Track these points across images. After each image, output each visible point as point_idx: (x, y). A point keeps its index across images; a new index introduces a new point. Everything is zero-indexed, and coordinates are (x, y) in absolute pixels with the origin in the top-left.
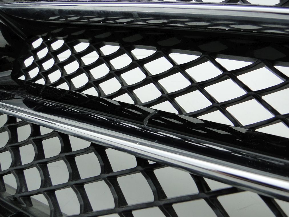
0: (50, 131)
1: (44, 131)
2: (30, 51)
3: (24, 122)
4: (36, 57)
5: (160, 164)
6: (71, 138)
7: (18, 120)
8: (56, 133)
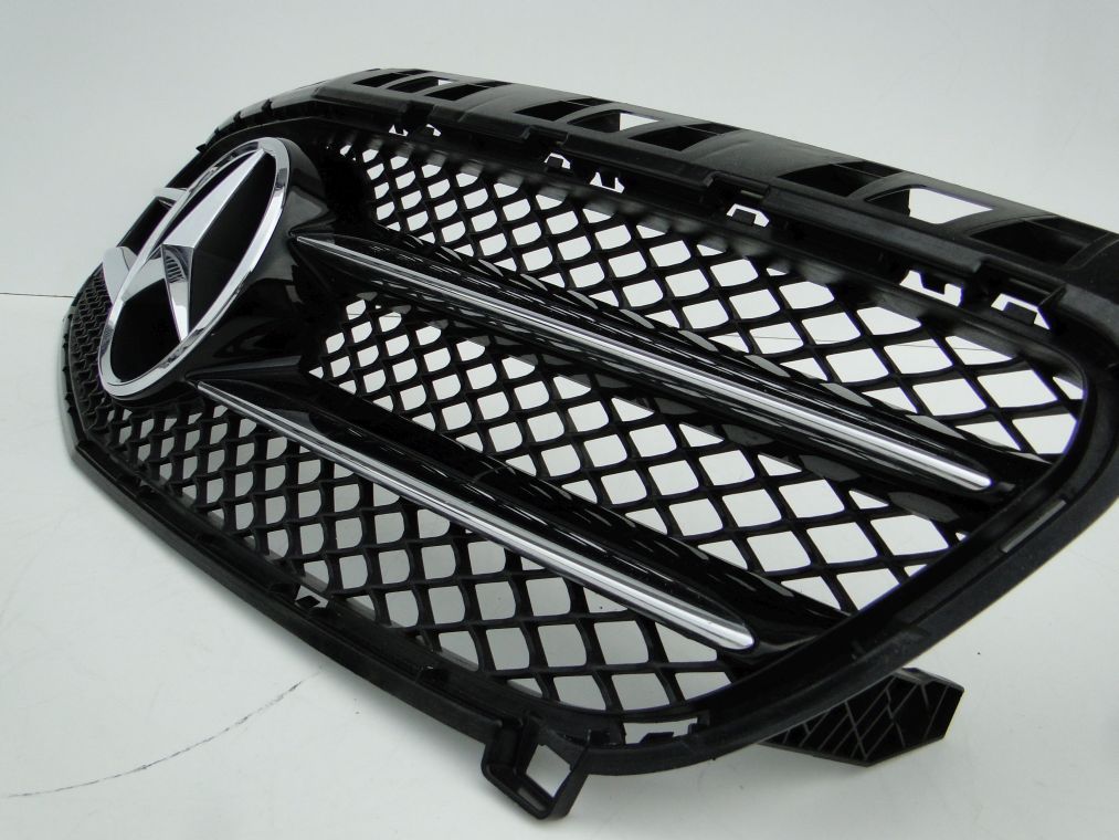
0: (348, 473)
1: (339, 472)
2: (340, 323)
3: (313, 455)
4: (348, 337)
5: (479, 536)
6: (376, 488)
7: (303, 450)
8: (357, 478)
